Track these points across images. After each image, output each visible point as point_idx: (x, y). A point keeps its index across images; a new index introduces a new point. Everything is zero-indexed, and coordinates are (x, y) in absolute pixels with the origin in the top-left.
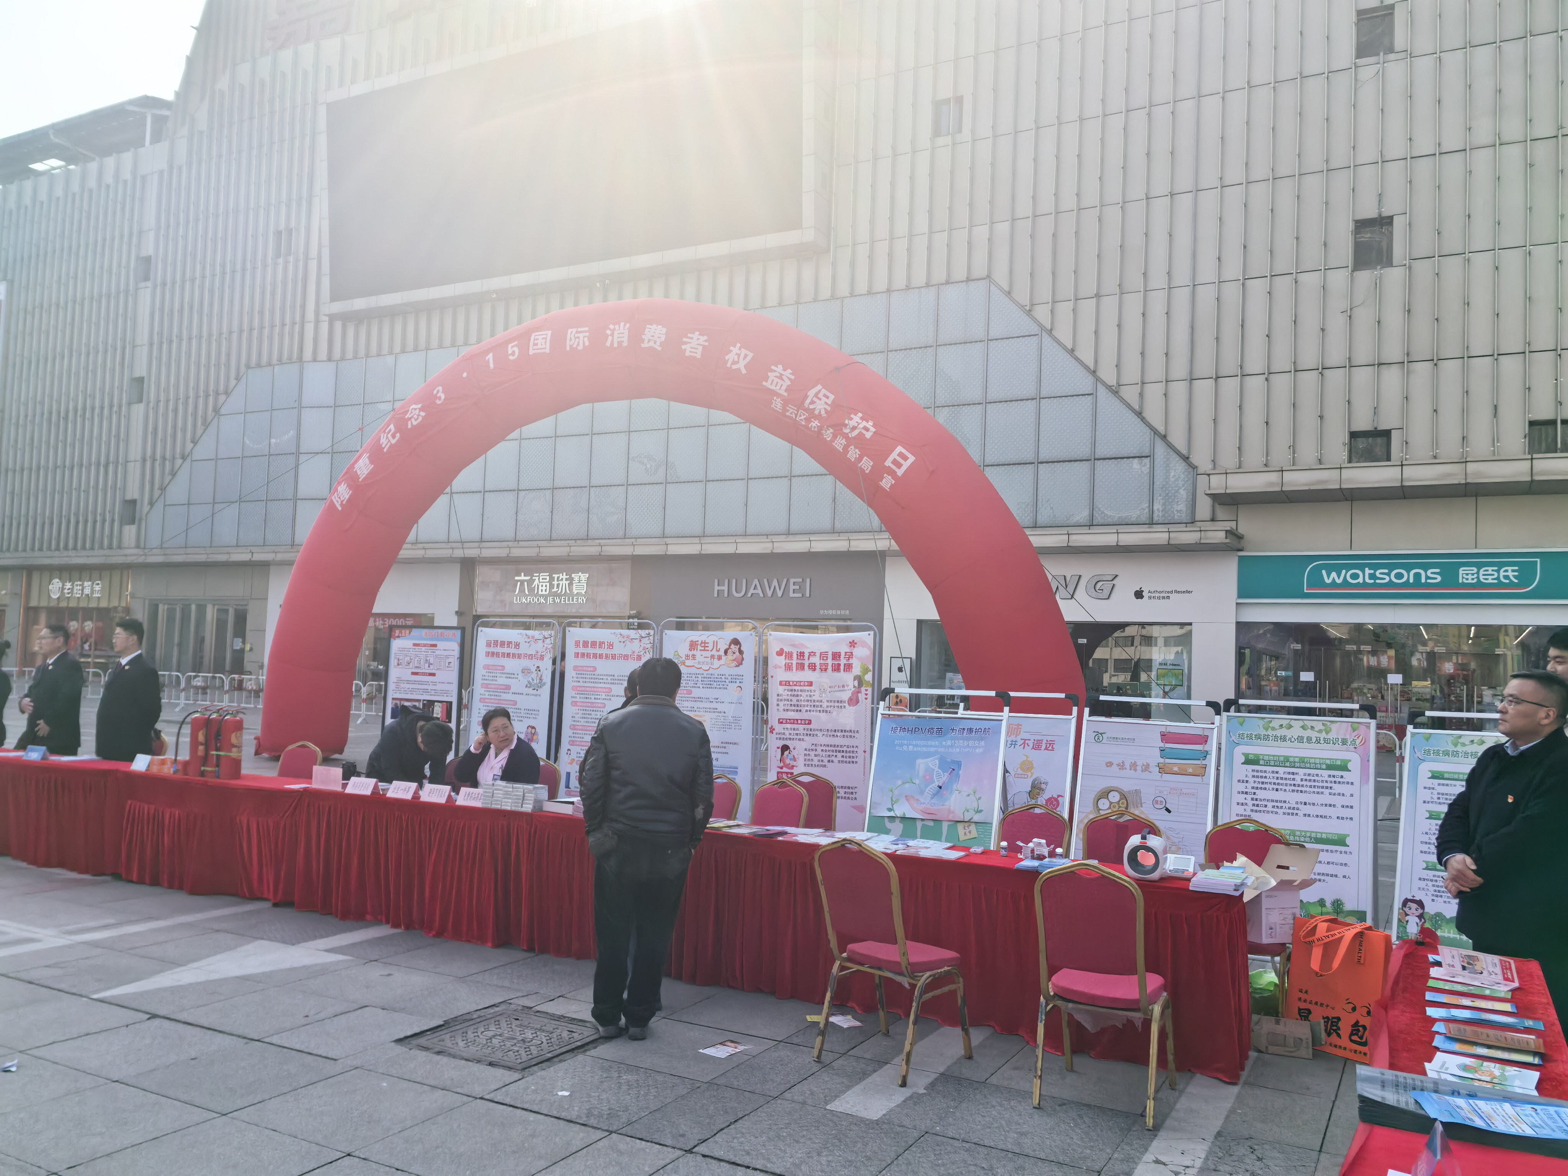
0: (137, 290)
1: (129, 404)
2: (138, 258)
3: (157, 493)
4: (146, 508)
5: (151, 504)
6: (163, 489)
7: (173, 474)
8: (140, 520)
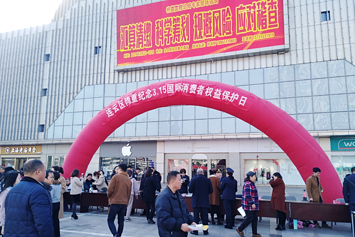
0: (44, 63)
1: (41, 96)
2: (45, 55)
3: (52, 122)
4: (47, 127)
5: (50, 126)
6: (54, 121)
7: (57, 117)
8: (45, 130)
